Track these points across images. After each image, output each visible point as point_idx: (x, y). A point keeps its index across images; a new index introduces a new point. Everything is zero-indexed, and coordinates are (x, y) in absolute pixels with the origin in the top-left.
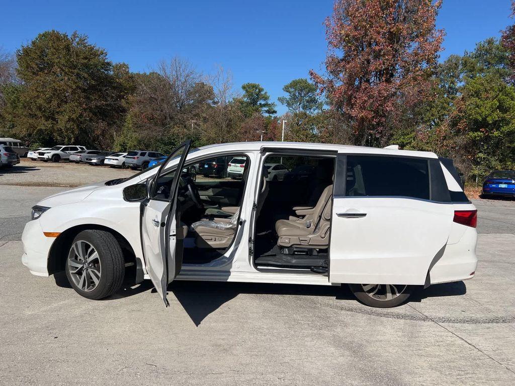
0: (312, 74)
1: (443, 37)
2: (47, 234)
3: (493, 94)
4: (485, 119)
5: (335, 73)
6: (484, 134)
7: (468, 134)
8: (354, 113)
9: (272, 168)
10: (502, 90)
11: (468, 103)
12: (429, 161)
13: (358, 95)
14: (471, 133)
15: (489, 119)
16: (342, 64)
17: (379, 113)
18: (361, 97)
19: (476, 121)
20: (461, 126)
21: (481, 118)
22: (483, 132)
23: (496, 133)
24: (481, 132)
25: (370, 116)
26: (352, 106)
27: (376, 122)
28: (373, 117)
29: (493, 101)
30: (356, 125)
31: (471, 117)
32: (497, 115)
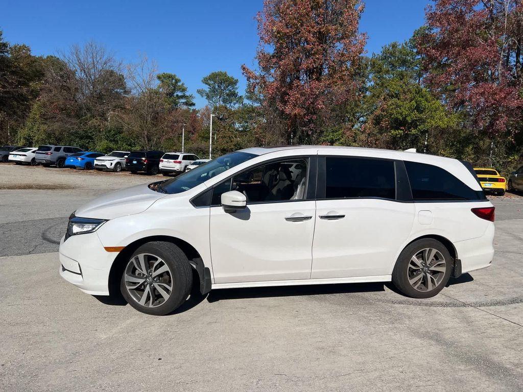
0: (244, 69)
1: (366, 40)
2: (108, 249)
3: (409, 96)
4: (404, 119)
5: (266, 69)
6: (404, 132)
7: (390, 132)
8: (288, 110)
10: (419, 93)
11: (390, 103)
12: (395, 163)
13: (291, 92)
14: (393, 131)
15: (409, 118)
16: (274, 60)
17: (312, 110)
18: (294, 95)
19: (396, 119)
20: (383, 124)
21: (401, 118)
22: (403, 130)
23: (414, 131)
24: (401, 130)
25: (302, 114)
27: (308, 119)
28: (305, 115)
29: (411, 101)
30: (289, 122)
31: (393, 116)
32: (415, 115)
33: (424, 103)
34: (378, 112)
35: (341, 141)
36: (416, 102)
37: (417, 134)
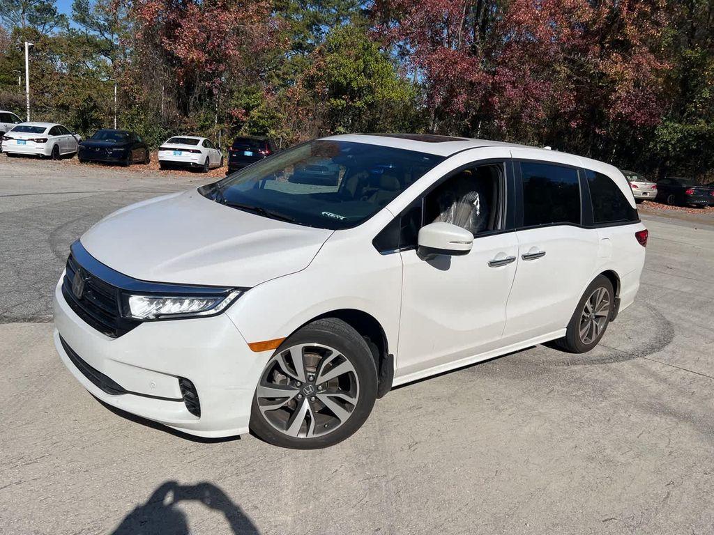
2: (257, 347)
3: (353, 52)
4: (349, 84)
6: (347, 103)
7: (329, 101)
8: (181, 51)
9: (47, 131)
10: (367, 49)
11: (328, 59)
13: (183, 22)
14: (332, 100)
15: (354, 84)
17: (218, 58)
18: (189, 29)
19: (338, 84)
20: (318, 88)
21: (345, 82)
22: (346, 100)
23: (358, 103)
24: (343, 99)
25: (203, 59)
26: (175, 39)
27: (211, 69)
28: (207, 61)
29: (356, 60)
30: (181, 71)
31: (333, 79)
32: (362, 80)
33: (373, 65)
34: (313, 71)
35: (261, 108)
36: (364, 62)
37: (363, 107)
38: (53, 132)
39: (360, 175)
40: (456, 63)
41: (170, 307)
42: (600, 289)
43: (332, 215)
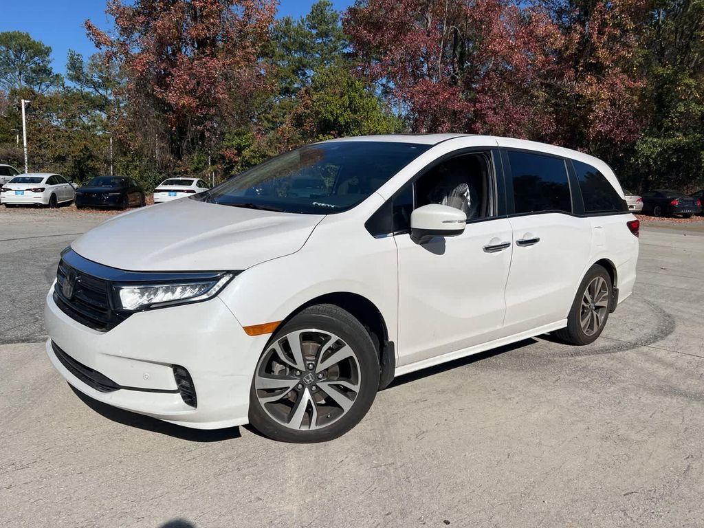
0: (90, 27)
1: (277, 6)
2: (253, 330)
3: (338, 89)
4: (336, 120)
5: (127, 31)
7: (317, 138)
8: (172, 98)
9: (44, 181)
10: (351, 86)
11: (315, 98)
13: (174, 71)
14: (321, 137)
15: (341, 119)
16: (142, 19)
17: (207, 101)
18: (180, 77)
19: (325, 120)
20: (307, 126)
21: (332, 118)
22: (334, 135)
24: (331, 135)
25: (194, 105)
26: (166, 87)
27: (202, 114)
28: (197, 106)
29: (341, 97)
30: (172, 116)
31: (320, 116)
32: (348, 116)
33: (358, 101)
34: (301, 110)
35: (252, 148)
36: (349, 98)
38: (50, 181)
39: (350, 181)
40: (438, 94)
41: (162, 296)
42: (597, 278)
43: (323, 205)
